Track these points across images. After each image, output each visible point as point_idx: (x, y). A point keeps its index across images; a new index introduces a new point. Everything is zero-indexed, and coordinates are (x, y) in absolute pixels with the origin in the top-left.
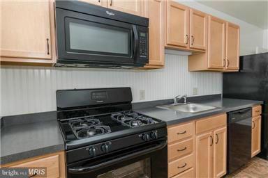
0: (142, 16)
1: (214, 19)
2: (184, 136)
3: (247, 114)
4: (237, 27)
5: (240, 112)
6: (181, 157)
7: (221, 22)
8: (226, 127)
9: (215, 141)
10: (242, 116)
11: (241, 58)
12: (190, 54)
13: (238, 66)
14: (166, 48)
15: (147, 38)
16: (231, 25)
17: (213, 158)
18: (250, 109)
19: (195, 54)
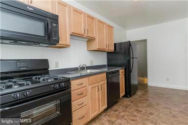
0: (54, 13)
1: (100, 21)
2: (82, 86)
3: (117, 74)
4: (112, 27)
5: (113, 73)
6: (80, 98)
7: (103, 23)
8: (106, 81)
9: (100, 89)
10: (114, 75)
11: (115, 44)
12: (87, 40)
13: (113, 48)
14: (71, 35)
15: (57, 27)
16: (109, 26)
17: (99, 99)
18: (118, 71)
19: (90, 40)
